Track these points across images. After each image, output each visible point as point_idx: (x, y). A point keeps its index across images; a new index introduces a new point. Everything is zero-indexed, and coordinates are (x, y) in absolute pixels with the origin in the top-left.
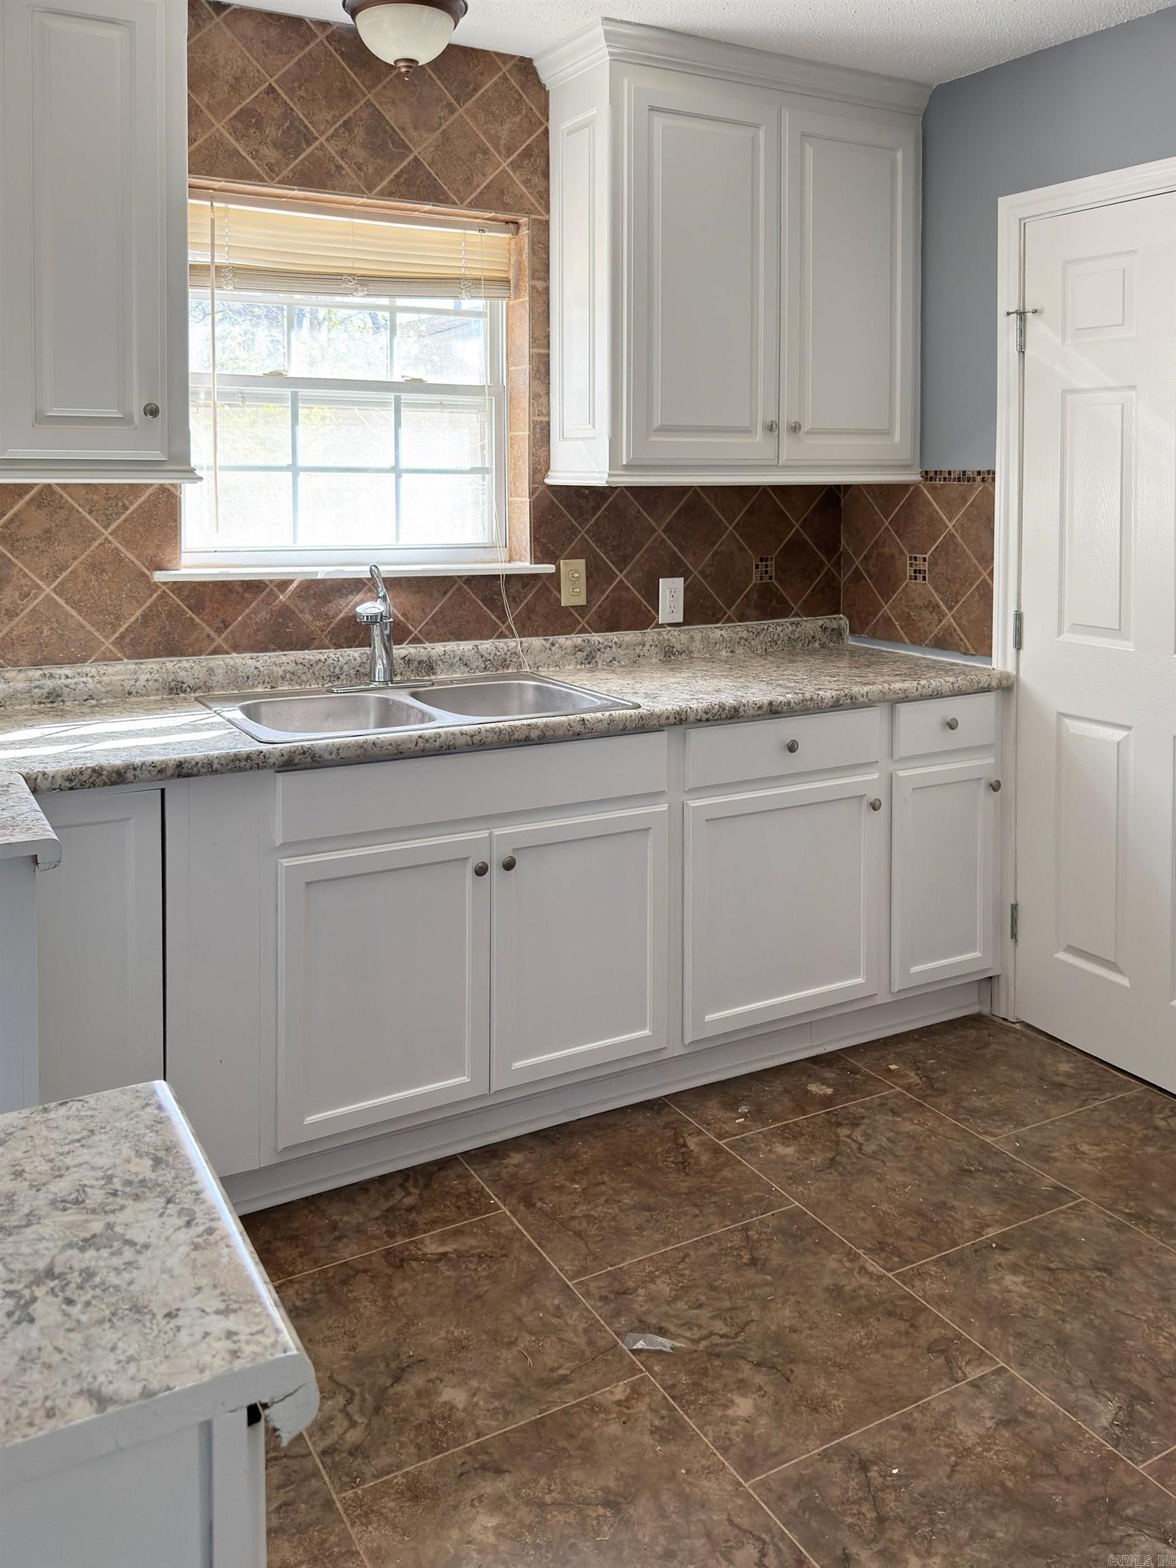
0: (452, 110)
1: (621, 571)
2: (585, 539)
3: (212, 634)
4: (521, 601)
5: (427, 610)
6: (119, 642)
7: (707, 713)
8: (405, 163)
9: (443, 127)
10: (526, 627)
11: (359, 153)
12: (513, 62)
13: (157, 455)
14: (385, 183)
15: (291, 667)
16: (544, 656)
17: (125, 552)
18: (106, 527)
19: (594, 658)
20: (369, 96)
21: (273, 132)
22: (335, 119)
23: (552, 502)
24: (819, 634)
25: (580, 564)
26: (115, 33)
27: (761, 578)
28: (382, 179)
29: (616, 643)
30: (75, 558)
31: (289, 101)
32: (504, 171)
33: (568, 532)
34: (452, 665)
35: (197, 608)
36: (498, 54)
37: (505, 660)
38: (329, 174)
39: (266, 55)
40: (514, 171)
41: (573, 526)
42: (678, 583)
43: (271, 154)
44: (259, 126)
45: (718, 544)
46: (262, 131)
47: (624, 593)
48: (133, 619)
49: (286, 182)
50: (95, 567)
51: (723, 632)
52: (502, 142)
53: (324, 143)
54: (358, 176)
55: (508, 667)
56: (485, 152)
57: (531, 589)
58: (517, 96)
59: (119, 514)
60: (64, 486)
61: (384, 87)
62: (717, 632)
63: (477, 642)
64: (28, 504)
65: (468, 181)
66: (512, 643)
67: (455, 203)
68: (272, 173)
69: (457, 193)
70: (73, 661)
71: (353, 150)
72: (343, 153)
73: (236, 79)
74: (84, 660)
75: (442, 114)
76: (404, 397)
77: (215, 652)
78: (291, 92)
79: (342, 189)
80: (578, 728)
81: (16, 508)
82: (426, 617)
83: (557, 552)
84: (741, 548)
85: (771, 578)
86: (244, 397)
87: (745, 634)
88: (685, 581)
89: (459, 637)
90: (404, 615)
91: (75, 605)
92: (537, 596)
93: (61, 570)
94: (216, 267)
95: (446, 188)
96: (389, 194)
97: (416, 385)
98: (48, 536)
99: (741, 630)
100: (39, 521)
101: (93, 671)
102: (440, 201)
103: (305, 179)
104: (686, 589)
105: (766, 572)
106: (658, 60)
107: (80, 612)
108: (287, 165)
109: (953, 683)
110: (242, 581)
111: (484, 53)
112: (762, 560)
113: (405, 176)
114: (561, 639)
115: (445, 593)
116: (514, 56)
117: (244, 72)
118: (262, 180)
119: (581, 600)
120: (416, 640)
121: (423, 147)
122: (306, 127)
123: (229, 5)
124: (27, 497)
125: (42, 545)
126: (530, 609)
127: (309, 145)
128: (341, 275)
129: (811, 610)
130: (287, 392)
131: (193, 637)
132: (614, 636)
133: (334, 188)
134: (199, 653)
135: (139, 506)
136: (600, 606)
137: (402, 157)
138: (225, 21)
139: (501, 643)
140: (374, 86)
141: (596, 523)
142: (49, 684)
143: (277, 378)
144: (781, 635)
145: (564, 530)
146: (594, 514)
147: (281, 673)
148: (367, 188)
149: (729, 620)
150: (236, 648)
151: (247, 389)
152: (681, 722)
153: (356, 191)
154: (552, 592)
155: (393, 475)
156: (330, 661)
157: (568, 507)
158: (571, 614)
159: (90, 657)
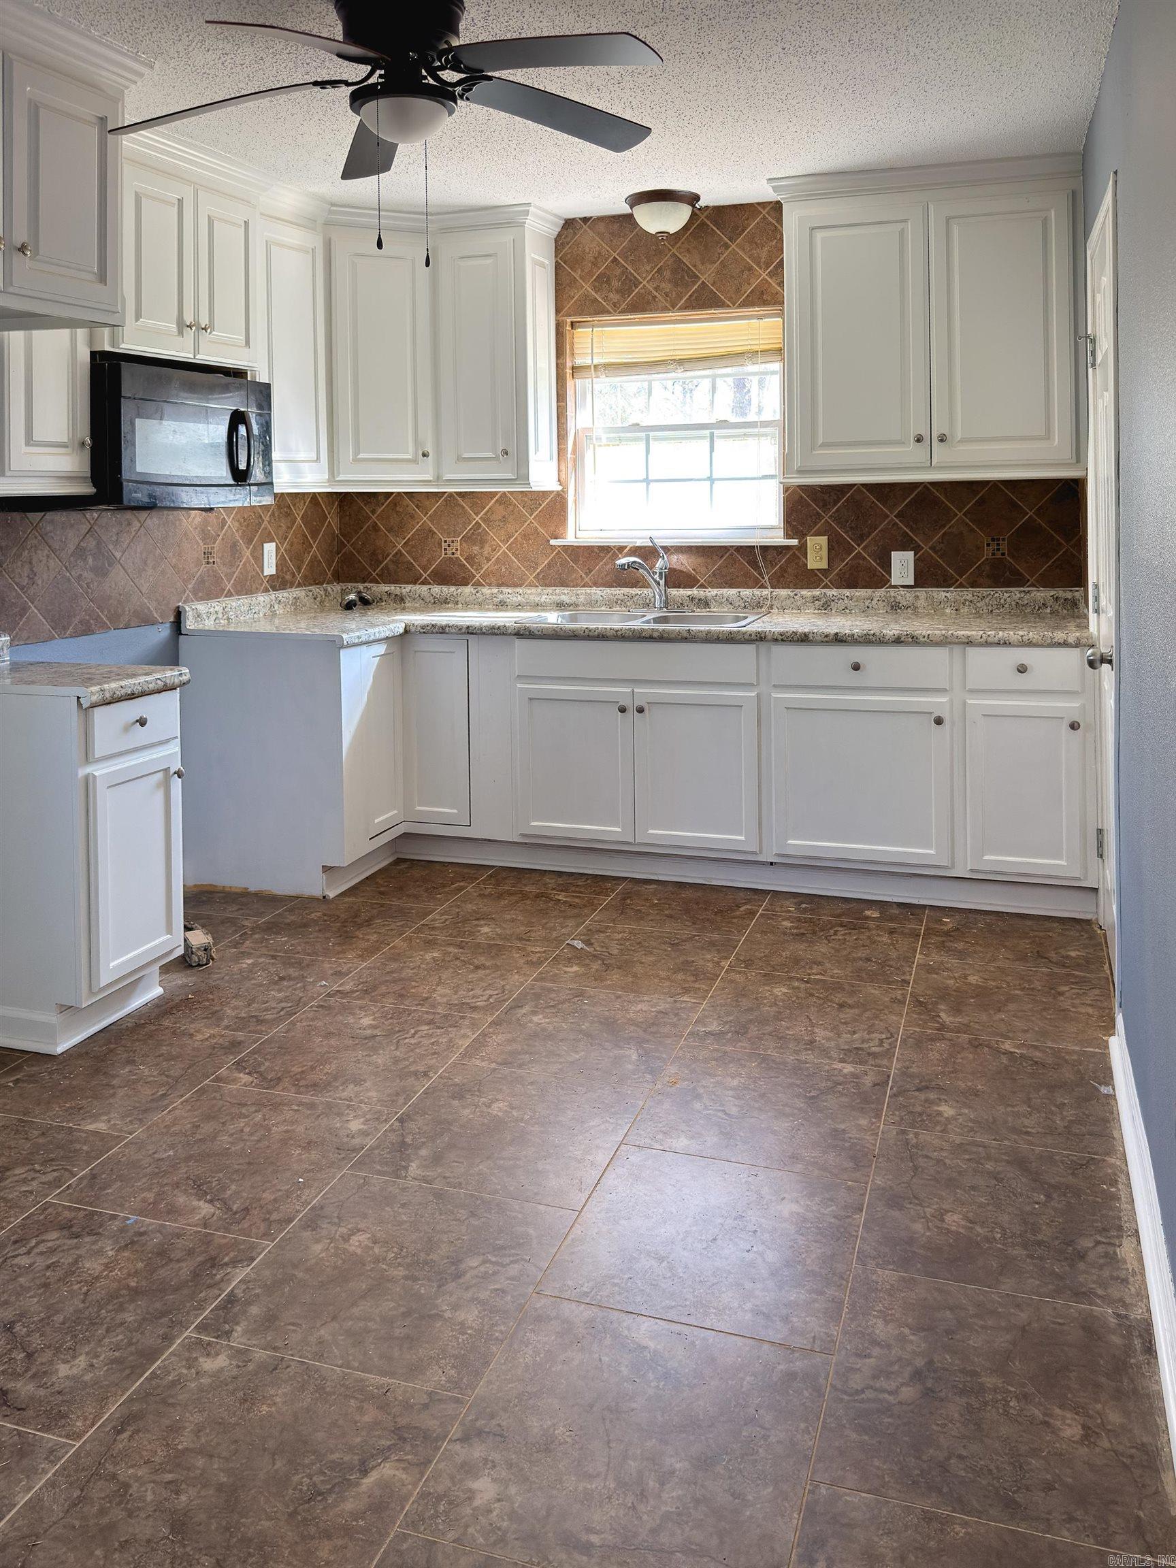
0: (727, 246)
1: (859, 546)
2: (828, 522)
3: (584, 575)
4: (776, 564)
5: (710, 568)
6: (537, 577)
7: (782, 635)
8: (696, 287)
9: (722, 259)
10: (777, 582)
11: (667, 286)
12: (771, 205)
13: (510, 476)
14: (683, 301)
15: (621, 597)
16: (789, 602)
17: (540, 529)
18: (531, 516)
19: (829, 606)
20: (674, 250)
21: (616, 284)
22: (653, 268)
23: (802, 497)
24: (1050, 602)
25: (823, 540)
26: (489, 261)
27: (993, 554)
28: (681, 299)
29: (847, 597)
30: (516, 532)
31: (625, 264)
32: (764, 279)
33: (814, 517)
34: (721, 603)
35: (575, 561)
36: (759, 204)
37: (759, 603)
38: (649, 303)
39: (611, 241)
40: (771, 277)
41: (818, 513)
42: (909, 556)
43: (614, 297)
44: (608, 282)
45: (948, 527)
46: (609, 285)
47: (861, 562)
48: (543, 565)
49: (623, 312)
50: (525, 536)
51: (947, 595)
52: (763, 260)
53: (646, 284)
54: (666, 300)
55: (761, 607)
56: (750, 269)
57: (784, 556)
58: (773, 228)
59: (537, 508)
60: (511, 493)
61: (682, 243)
62: (940, 594)
63: (739, 590)
64: (495, 502)
65: (738, 290)
66: (766, 592)
67: (728, 306)
68: (616, 308)
69: (730, 299)
70: (515, 585)
71: (663, 285)
72: (657, 289)
73: (595, 258)
74: (521, 586)
75: (720, 251)
76: (716, 432)
77: (584, 586)
78: (626, 258)
79: (656, 310)
80: (685, 634)
81: (490, 504)
82: (709, 571)
83: (805, 531)
84: (972, 530)
85: (1003, 554)
86: (620, 439)
87: (970, 597)
88: (915, 555)
89: (731, 587)
90: (694, 570)
91: (516, 556)
92: (788, 562)
93: (510, 538)
94: (595, 366)
95: (723, 297)
96: (685, 308)
97: (723, 424)
98: (504, 519)
99: (968, 594)
100: (500, 511)
101: (521, 591)
102: (719, 306)
103: (635, 308)
104: (916, 561)
105: (998, 550)
106: (819, 194)
107: (518, 561)
108: (624, 302)
109: (1022, 636)
110: (599, 546)
111: (751, 205)
112: (993, 540)
113: (696, 295)
114: (805, 592)
115: (722, 557)
116: (771, 202)
117: (600, 253)
118: (610, 313)
119: (824, 565)
120: (702, 586)
121: (707, 275)
122: (635, 277)
123: (591, 217)
124: (495, 499)
125: (502, 524)
126: (783, 570)
127: (636, 287)
128: (667, 361)
129: (1046, 582)
130: (643, 434)
131: (573, 577)
132: (847, 592)
133: (651, 311)
134: (576, 586)
135: (547, 504)
136: (840, 570)
137: (694, 283)
138: (589, 227)
139: (757, 592)
140: (676, 243)
141: (837, 510)
142: (501, 597)
143: (636, 427)
144: (1008, 600)
145: (811, 516)
146: (835, 505)
147: (615, 600)
148: (673, 306)
149: (961, 586)
150: (596, 584)
151: (622, 435)
152: (761, 639)
153: (665, 309)
154: (800, 559)
155: (708, 483)
156: (643, 595)
157: (814, 500)
158: (816, 575)
159: (523, 584)
